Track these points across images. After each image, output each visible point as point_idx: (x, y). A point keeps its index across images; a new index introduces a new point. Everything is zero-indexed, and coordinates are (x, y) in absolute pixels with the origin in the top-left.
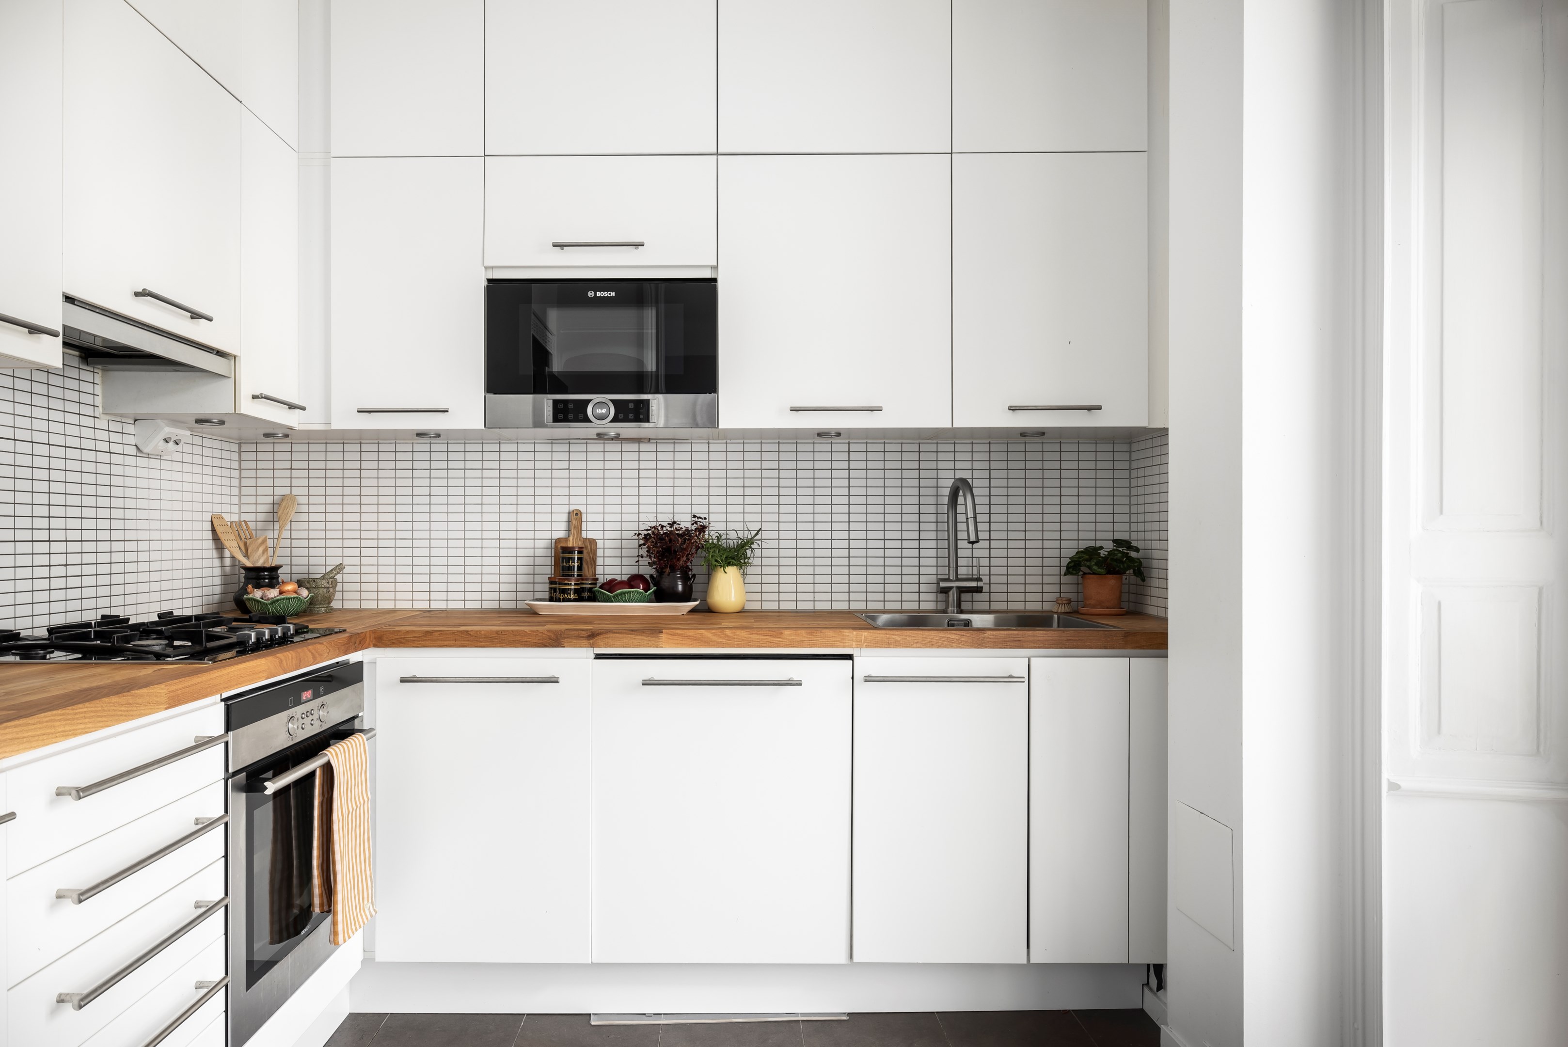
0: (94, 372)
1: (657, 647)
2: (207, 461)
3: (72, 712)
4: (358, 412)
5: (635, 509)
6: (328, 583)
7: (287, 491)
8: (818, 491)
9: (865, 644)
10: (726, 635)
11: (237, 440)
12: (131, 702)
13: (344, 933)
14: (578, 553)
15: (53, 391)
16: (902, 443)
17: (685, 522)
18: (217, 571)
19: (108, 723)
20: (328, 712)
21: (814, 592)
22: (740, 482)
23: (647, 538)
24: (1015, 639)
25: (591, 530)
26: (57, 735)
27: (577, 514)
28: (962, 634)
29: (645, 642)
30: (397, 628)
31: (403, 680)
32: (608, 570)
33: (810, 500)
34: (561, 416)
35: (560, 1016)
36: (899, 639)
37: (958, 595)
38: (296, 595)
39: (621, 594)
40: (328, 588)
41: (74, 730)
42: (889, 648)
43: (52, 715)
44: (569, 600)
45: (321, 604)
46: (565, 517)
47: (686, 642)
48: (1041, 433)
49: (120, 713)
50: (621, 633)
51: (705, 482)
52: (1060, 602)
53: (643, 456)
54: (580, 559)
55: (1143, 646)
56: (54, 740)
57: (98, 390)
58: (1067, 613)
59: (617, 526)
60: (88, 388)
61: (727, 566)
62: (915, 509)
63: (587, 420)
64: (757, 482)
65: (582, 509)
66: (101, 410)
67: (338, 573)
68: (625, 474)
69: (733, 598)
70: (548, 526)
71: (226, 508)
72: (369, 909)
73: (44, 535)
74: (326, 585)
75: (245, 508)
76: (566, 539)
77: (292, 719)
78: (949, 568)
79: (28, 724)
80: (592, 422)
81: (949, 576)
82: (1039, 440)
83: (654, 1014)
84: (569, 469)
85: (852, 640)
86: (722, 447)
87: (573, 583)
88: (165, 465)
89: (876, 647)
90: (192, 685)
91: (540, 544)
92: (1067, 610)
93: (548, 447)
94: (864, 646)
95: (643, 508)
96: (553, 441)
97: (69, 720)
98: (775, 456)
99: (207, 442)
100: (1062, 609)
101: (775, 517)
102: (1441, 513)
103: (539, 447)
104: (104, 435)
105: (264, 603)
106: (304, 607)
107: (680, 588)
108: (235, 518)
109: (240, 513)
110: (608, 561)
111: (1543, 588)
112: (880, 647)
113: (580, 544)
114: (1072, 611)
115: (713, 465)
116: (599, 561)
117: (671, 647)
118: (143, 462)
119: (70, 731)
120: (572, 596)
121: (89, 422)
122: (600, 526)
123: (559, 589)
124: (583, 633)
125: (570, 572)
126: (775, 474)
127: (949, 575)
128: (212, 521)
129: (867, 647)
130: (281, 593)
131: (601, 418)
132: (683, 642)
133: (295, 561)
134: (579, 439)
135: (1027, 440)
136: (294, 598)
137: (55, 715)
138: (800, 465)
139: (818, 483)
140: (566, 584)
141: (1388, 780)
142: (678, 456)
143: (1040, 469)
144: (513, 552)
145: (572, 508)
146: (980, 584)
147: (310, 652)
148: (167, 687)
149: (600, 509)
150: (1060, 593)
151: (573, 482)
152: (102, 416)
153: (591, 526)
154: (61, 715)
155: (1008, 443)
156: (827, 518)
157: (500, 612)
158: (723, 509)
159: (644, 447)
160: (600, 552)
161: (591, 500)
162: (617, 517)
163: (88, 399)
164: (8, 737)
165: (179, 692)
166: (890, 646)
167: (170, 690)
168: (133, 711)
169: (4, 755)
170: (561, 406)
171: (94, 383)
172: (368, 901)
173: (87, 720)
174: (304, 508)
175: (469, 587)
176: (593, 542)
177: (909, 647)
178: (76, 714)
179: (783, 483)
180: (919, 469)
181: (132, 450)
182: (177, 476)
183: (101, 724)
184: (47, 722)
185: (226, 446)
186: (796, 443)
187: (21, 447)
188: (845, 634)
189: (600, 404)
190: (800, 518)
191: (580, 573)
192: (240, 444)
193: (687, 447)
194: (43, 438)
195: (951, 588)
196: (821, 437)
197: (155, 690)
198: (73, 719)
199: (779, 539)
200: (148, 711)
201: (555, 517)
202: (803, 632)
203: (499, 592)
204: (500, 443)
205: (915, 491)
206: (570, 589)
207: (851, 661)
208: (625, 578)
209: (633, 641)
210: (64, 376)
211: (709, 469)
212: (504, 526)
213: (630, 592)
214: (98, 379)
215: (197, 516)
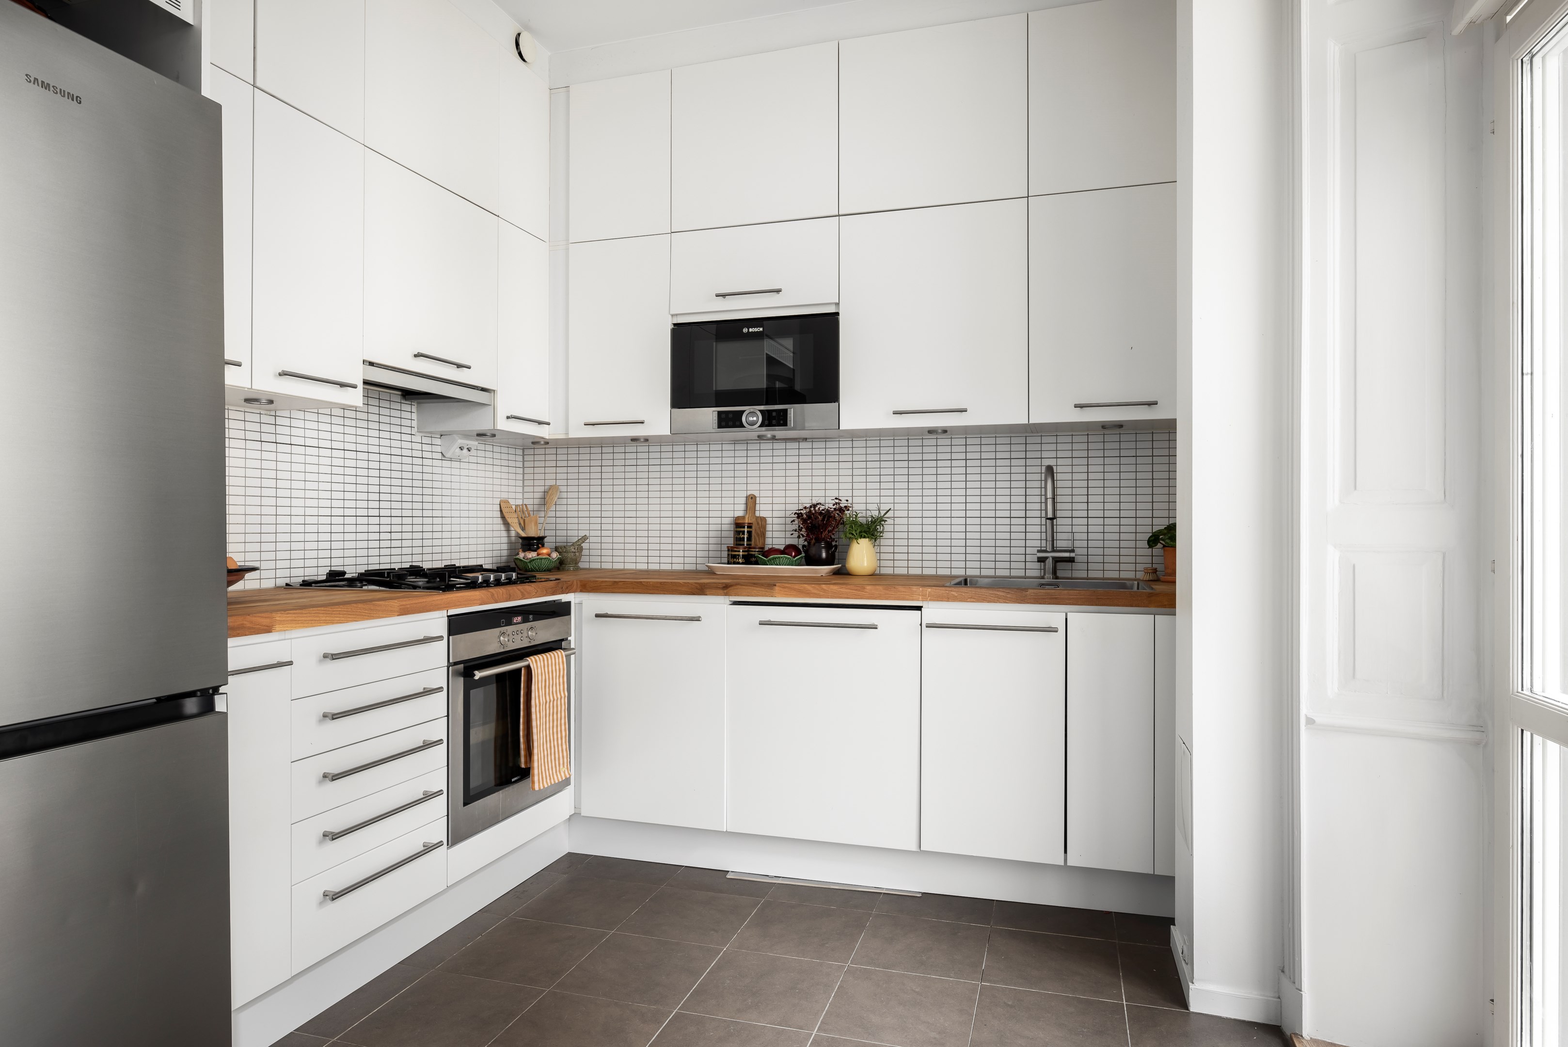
0: (411, 405)
1: (772, 597)
2: (496, 462)
3: (331, 609)
4: (585, 425)
5: (796, 493)
6: (575, 549)
7: (553, 483)
8: (940, 478)
9: (929, 598)
10: (823, 589)
11: (521, 446)
12: (372, 608)
13: (539, 782)
14: (747, 528)
15: (383, 419)
16: (1011, 437)
17: (830, 505)
18: (505, 540)
19: (356, 619)
20: (537, 634)
21: (937, 561)
22: (877, 472)
23: (799, 515)
24: (1052, 597)
25: (763, 511)
26: (321, 622)
27: (752, 498)
28: (1008, 591)
29: (764, 593)
30: (598, 579)
31: (597, 616)
32: (776, 541)
33: (934, 485)
34: (723, 424)
35: (707, 870)
36: (956, 595)
37: (1054, 565)
38: (548, 557)
39: (773, 559)
40: (575, 552)
41: (332, 620)
42: (948, 601)
43: (318, 610)
44: (738, 563)
45: (570, 564)
46: (743, 500)
47: (793, 593)
48: (1119, 425)
49: (364, 614)
50: (746, 586)
51: (850, 472)
52: (1146, 571)
53: (802, 452)
54: (749, 533)
55: (1165, 605)
56: (319, 625)
57: (414, 416)
58: (1151, 580)
59: (782, 507)
60: (408, 415)
61: (860, 538)
62: (1022, 492)
63: (742, 426)
64: (891, 471)
65: (756, 494)
66: (416, 430)
67: (583, 542)
68: (789, 466)
69: (866, 564)
70: (731, 507)
71: (512, 495)
72: (564, 772)
73: (376, 512)
74: (573, 550)
75: (526, 495)
76: (743, 517)
77: (503, 634)
78: (1047, 541)
79: (302, 613)
80: (745, 427)
81: (1046, 549)
82: (1117, 431)
83: (775, 877)
84: (747, 463)
85: (919, 595)
86: (863, 444)
87: (741, 551)
88: (463, 465)
89: (938, 600)
90: (419, 603)
91: (726, 521)
92: (1151, 578)
93: (731, 447)
94: (928, 600)
95: (802, 493)
96: (735, 442)
97: (329, 614)
98: (905, 450)
99: (496, 449)
100: (1147, 577)
101: (905, 499)
102: (1355, 489)
103: (725, 447)
104: (419, 446)
105: (525, 561)
106: (553, 565)
107: (824, 555)
108: (520, 502)
109: (523, 499)
110: (776, 534)
111: (1445, 553)
112: (941, 601)
113: (753, 521)
114: (1156, 579)
115: (856, 458)
116: (769, 534)
117: (782, 597)
118: (446, 464)
119: (329, 620)
120: (740, 560)
121: (408, 438)
122: (769, 507)
123: (731, 554)
124: (720, 585)
125: (742, 543)
126: (905, 464)
127: (1046, 547)
128: (500, 504)
129: (931, 600)
130: (538, 555)
131: (752, 424)
132: (791, 593)
133: (559, 533)
134: (752, 440)
135: (1106, 432)
136: (545, 558)
137: (319, 610)
138: (926, 457)
139: (940, 471)
140: (736, 551)
141: (1306, 715)
142: (829, 451)
143: (1134, 456)
144: (706, 527)
145: (749, 493)
146: (1072, 555)
147: (519, 590)
148: (399, 602)
149: (769, 494)
150: (1152, 563)
151: (750, 473)
152: (417, 433)
153: (763, 507)
154: (324, 610)
155: (1104, 434)
156: (948, 499)
157: (696, 572)
158: (863, 493)
159: (803, 445)
160: (769, 528)
161: (763, 487)
162: (782, 500)
163: (408, 423)
164: (289, 619)
165: (408, 606)
166: (950, 600)
167: (401, 604)
168: (374, 614)
169: (287, 629)
170: (723, 416)
171: (411, 412)
172: (564, 767)
173: (341, 616)
174: (564, 495)
175: (675, 553)
176: (763, 519)
177: (965, 601)
178: (334, 611)
179: (911, 471)
180: (1026, 458)
181: (439, 456)
182: (472, 473)
183: (350, 619)
184: (314, 613)
185: (512, 451)
186: (922, 439)
187: (361, 456)
188: (913, 589)
189: (752, 413)
190: (926, 500)
191: (749, 543)
192: (523, 450)
193: (836, 444)
194: (375, 449)
195: (1047, 558)
196: (931, 433)
197: (390, 603)
198: (332, 614)
199: (908, 517)
200: (385, 615)
201: (737, 501)
202: (880, 588)
203: (696, 557)
204: (697, 444)
205: (1023, 477)
206: (739, 555)
207: (920, 612)
208: (782, 548)
209: (755, 591)
210: (390, 408)
211: (853, 461)
212: (700, 507)
213: (780, 557)
214: (414, 409)
215: (489, 501)
